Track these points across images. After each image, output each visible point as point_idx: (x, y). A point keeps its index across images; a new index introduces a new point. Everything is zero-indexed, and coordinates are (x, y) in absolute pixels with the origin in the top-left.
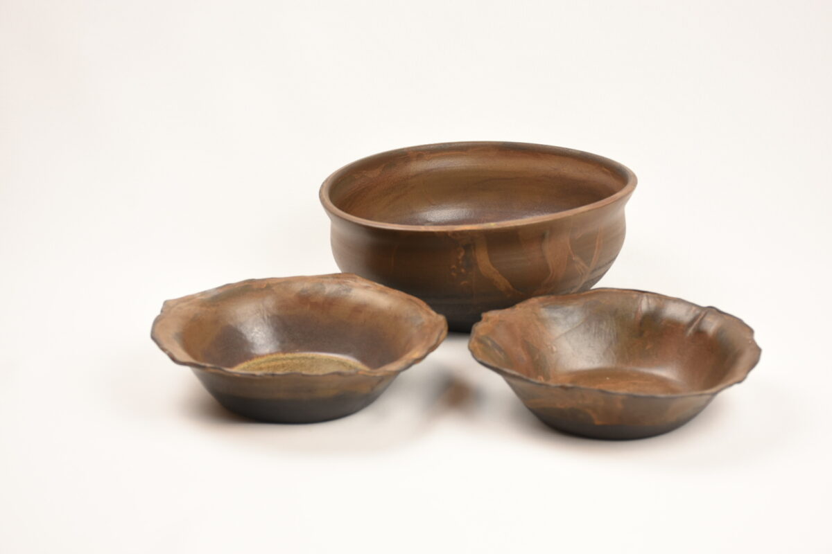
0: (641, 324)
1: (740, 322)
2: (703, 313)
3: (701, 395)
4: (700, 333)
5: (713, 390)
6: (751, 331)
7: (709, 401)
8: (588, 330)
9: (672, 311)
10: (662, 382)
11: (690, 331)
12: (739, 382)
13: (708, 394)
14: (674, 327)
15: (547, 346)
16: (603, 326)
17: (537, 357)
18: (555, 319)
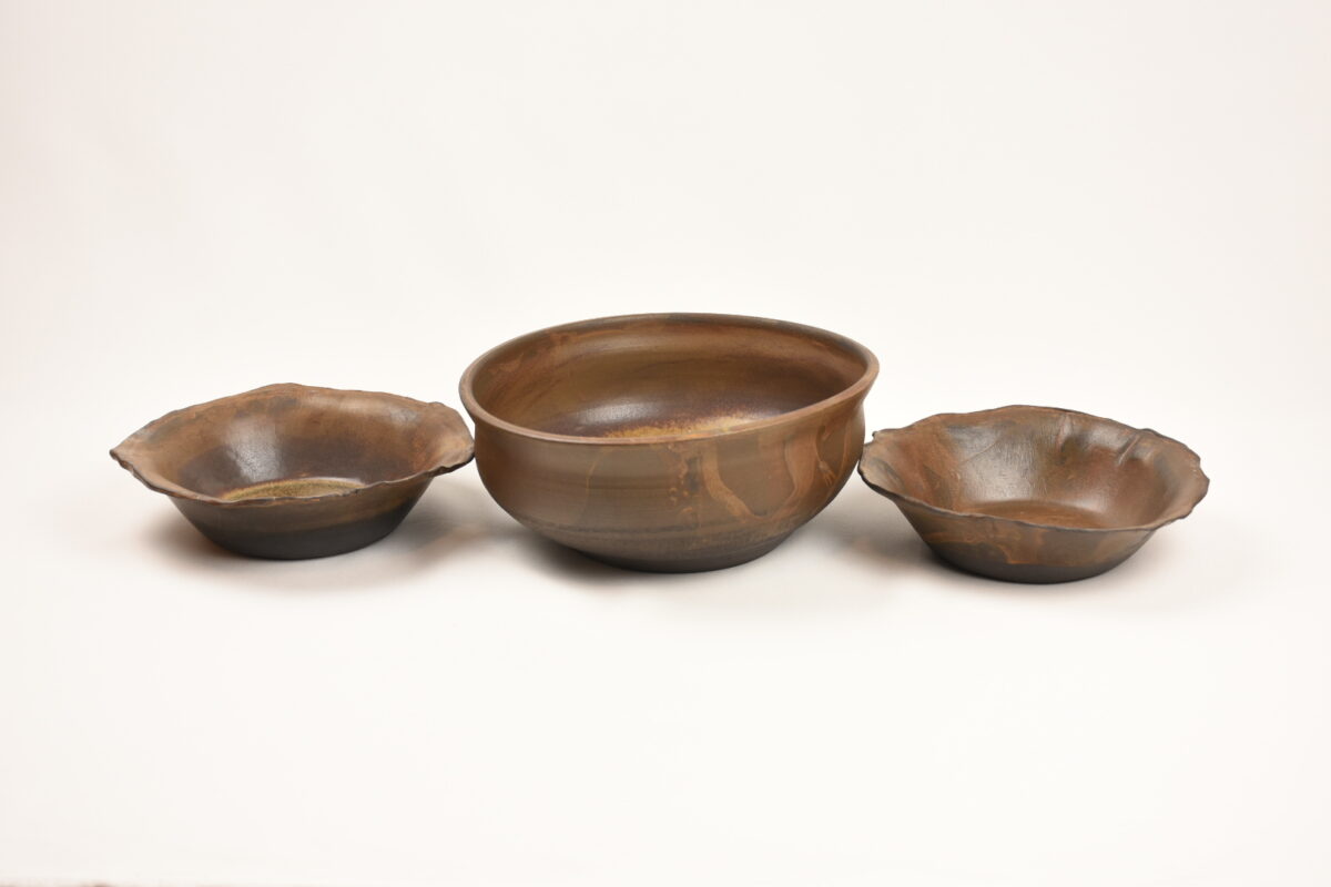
0: (1063, 448)
1: (1183, 447)
2: (1138, 437)
3: (1137, 530)
4: (1133, 462)
5: (1152, 525)
6: (1197, 459)
7: (1146, 538)
8: (999, 455)
9: (1099, 436)
10: (1087, 517)
11: (1122, 458)
12: (1183, 517)
13: (1146, 530)
14: (1102, 454)
15: (950, 473)
16: (1018, 450)
17: (938, 486)
18: (960, 441)
